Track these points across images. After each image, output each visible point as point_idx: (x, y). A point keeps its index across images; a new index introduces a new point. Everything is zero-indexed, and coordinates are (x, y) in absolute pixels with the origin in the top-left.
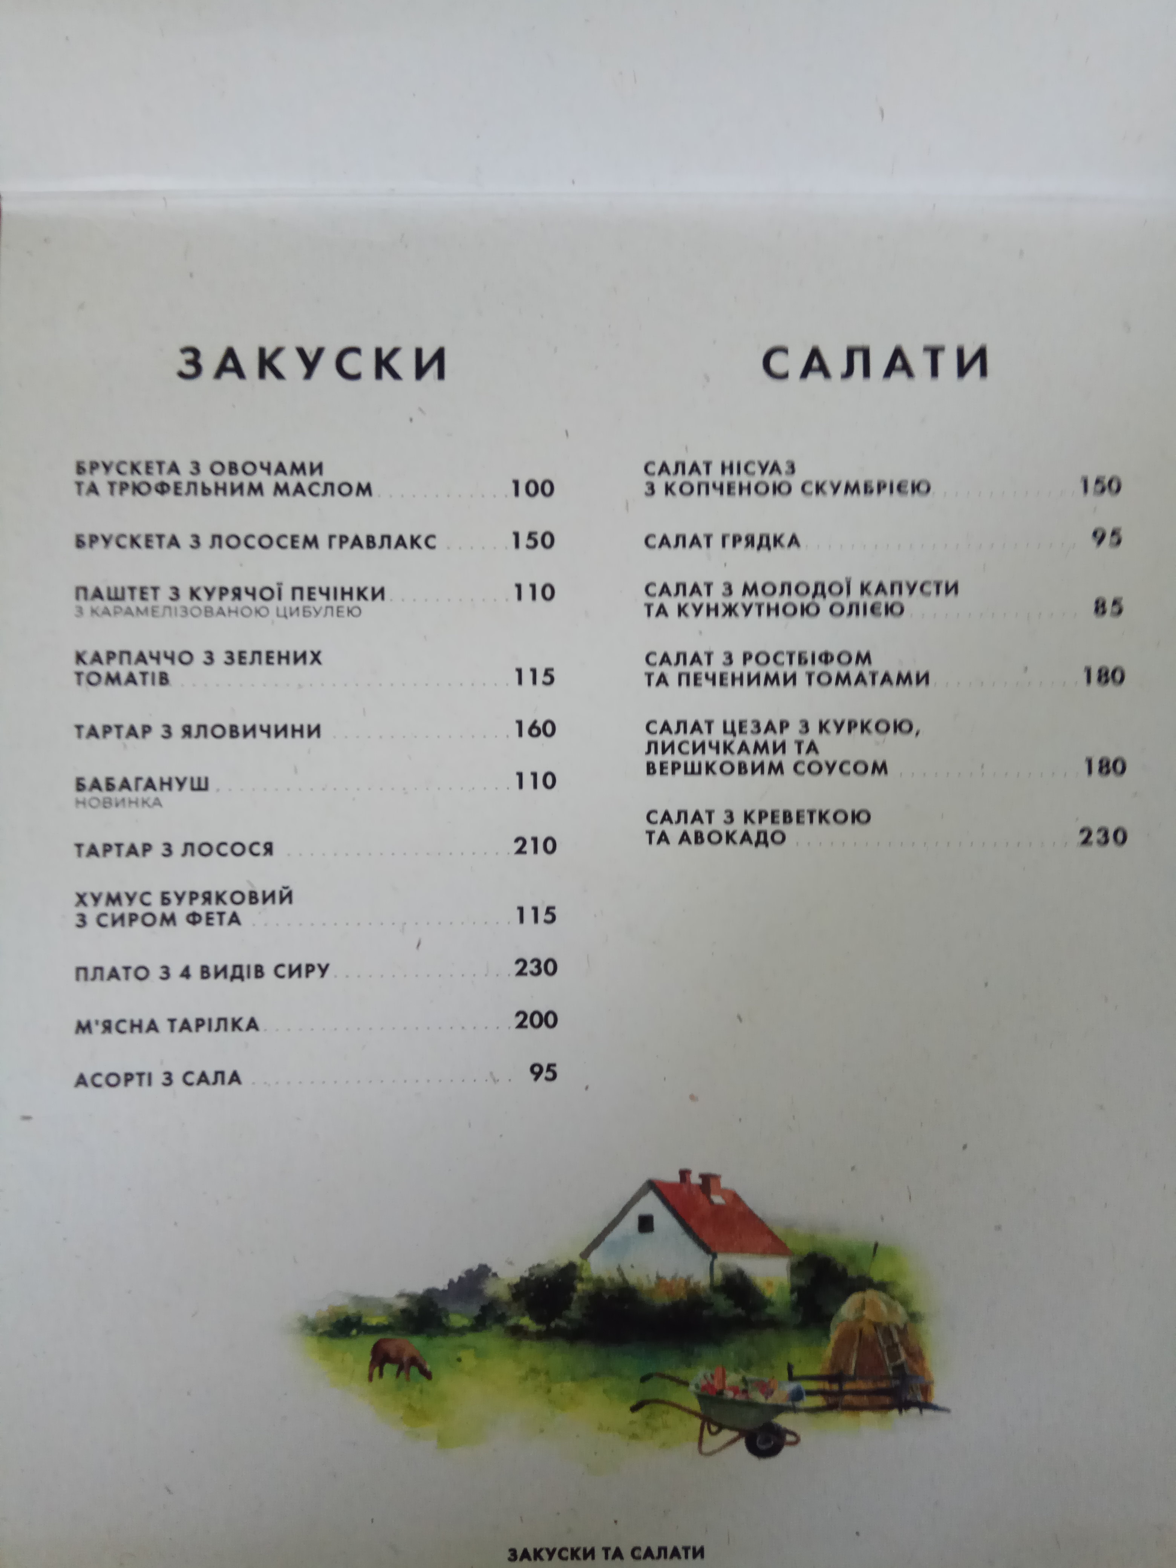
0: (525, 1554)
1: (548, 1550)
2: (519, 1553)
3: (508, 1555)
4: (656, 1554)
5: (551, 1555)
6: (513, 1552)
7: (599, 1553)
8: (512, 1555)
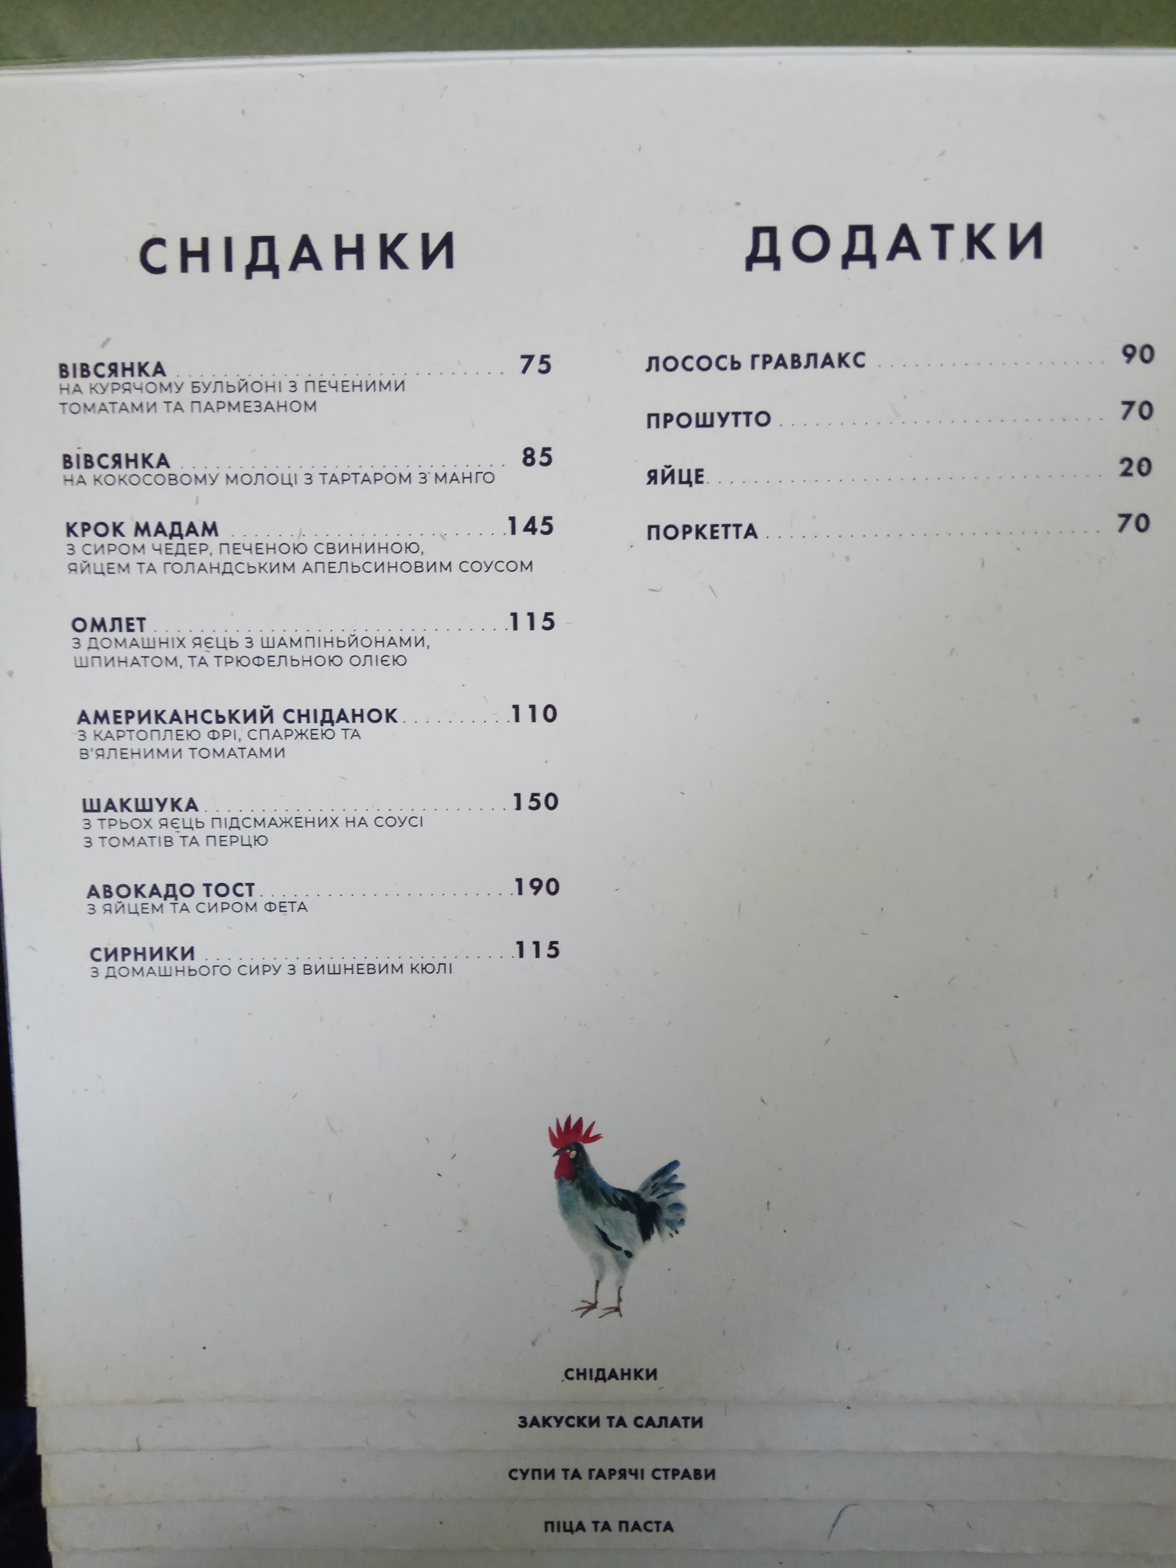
0: (535, 1422)
1: (555, 1418)
2: (529, 1421)
3: (519, 1422)
4: (657, 1423)
5: (559, 1422)
6: (523, 1419)
7: (604, 1422)
8: (522, 1422)
